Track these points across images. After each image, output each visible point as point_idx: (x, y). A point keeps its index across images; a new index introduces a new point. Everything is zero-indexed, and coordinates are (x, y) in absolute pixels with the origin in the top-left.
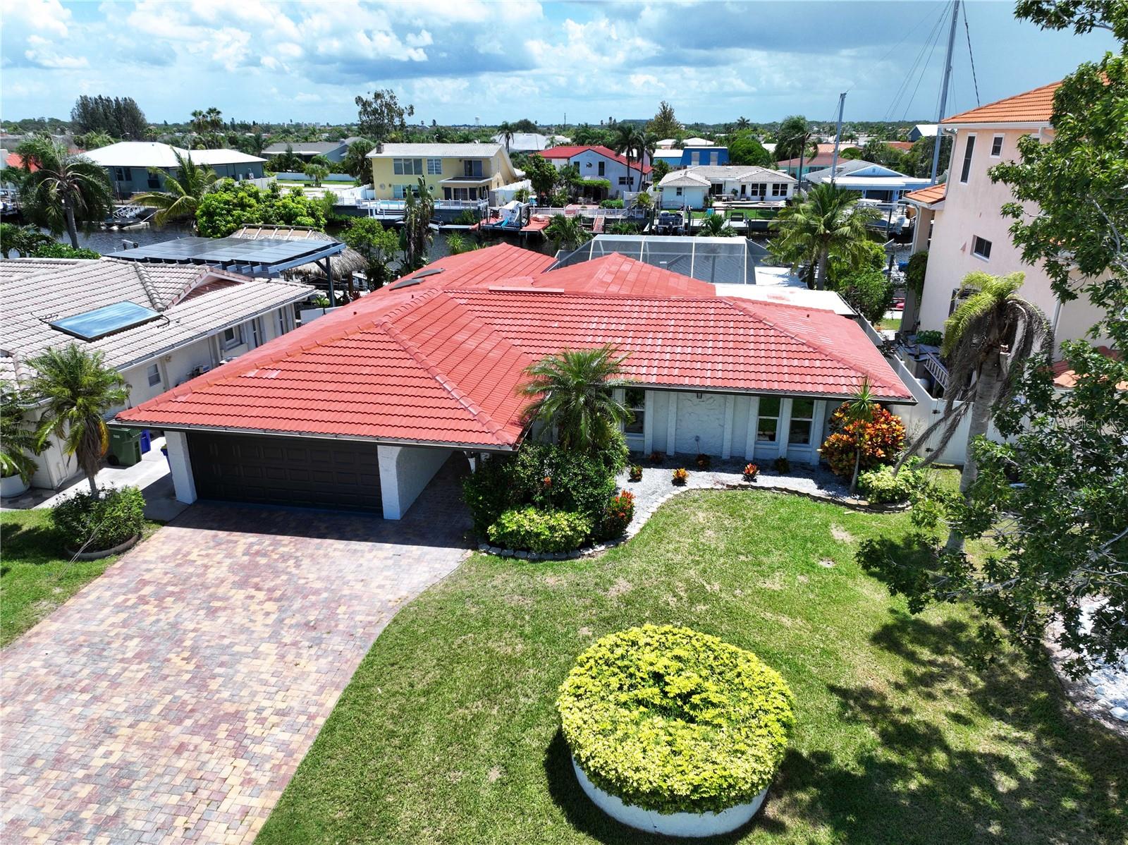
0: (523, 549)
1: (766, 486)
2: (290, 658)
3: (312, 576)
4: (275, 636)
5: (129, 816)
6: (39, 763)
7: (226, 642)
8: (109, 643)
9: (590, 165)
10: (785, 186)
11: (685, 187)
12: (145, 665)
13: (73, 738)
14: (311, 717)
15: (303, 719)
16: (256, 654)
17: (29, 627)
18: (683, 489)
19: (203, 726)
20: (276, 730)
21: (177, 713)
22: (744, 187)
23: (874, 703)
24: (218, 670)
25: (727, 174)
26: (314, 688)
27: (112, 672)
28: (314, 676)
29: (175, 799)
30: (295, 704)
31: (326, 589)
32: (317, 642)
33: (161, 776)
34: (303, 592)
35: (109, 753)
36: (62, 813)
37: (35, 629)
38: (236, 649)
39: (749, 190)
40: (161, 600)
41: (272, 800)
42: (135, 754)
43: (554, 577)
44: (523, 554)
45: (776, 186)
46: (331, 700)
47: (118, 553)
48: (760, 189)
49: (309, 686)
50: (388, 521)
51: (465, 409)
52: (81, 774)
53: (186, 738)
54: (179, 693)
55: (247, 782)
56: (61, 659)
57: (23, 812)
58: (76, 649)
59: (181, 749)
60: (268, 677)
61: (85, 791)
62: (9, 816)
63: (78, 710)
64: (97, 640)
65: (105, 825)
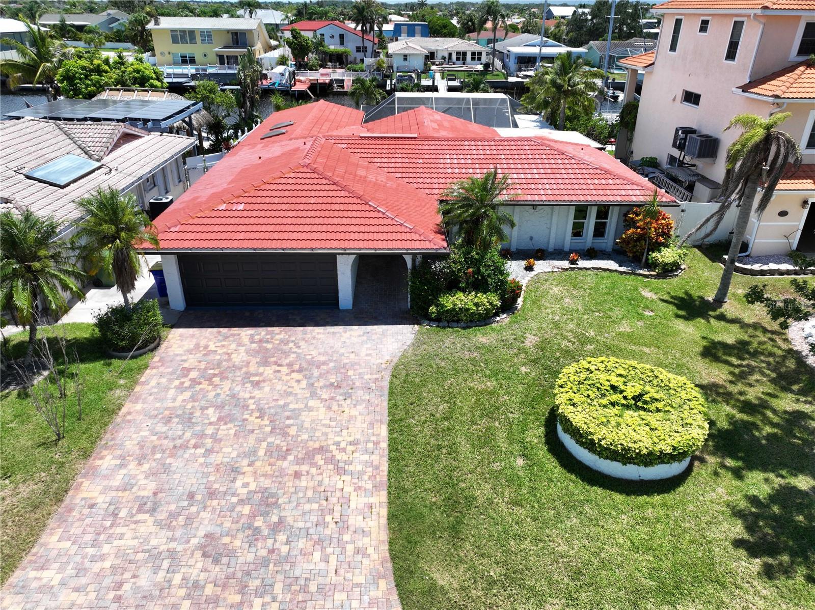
0: (453, 321)
1: (587, 267)
2: (335, 407)
3: (314, 353)
4: (314, 395)
5: (290, 520)
6: (198, 497)
7: (281, 402)
8: (191, 414)
9: (333, 37)
10: (480, 54)
11: (410, 55)
12: (230, 425)
13: (212, 478)
14: (376, 444)
15: (370, 445)
16: (309, 409)
17: (120, 409)
18: (533, 273)
19: (303, 459)
20: (356, 455)
21: (278, 453)
22: (450, 54)
23: (721, 391)
24: (289, 422)
25: (437, 44)
26: (365, 426)
27: (209, 432)
28: (360, 418)
29: (315, 506)
30: (359, 437)
31: (330, 360)
32: (347, 396)
33: (296, 493)
34: (315, 363)
35: (246, 485)
36: (240, 525)
37: (124, 410)
38: (292, 406)
39: (454, 57)
40: (209, 380)
41: (383, 496)
42: (266, 483)
43: (482, 337)
44: (455, 324)
45: (473, 54)
46: (384, 431)
47: (152, 350)
48: (462, 56)
49: (360, 424)
50: (344, 311)
51: (401, 225)
52: (235, 500)
53: (297, 468)
54: (270, 440)
55: (358, 489)
56: (161, 428)
57: (210, 529)
58: (168, 420)
59: (297, 475)
60: (327, 422)
61: (246, 510)
62: (201, 533)
63: (202, 460)
64: (179, 412)
65: (276, 528)
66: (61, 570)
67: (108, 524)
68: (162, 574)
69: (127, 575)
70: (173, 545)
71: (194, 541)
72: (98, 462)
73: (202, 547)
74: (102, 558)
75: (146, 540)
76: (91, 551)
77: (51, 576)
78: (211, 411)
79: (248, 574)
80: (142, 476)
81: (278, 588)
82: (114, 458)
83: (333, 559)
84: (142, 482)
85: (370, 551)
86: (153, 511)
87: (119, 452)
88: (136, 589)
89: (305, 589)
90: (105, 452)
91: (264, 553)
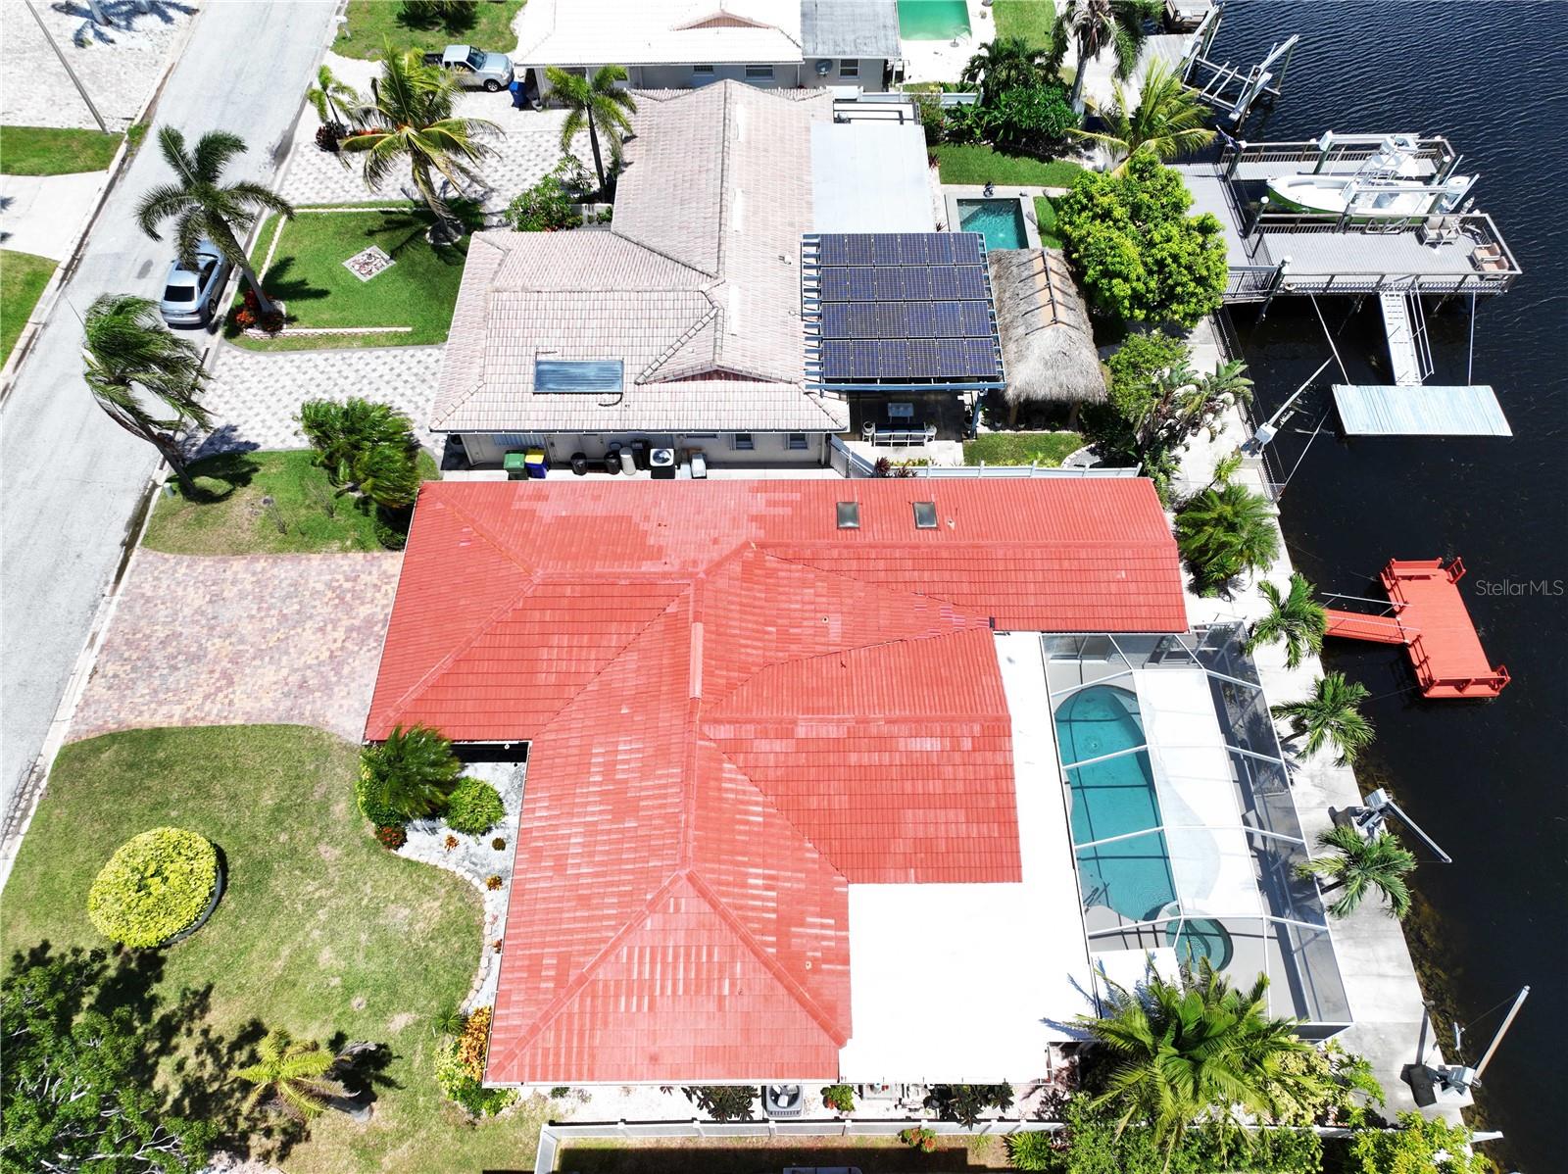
2: (274, 687)
3: (356, 664)
4: (296, 670)
5: (176, 674)
6: (212, 622)
7: (292, 650)
12: (275, 624)
13: (226, 626)
15: (225, 715)
16: (279, 670)
18: (483, 888)
20: (219, 706)
21: (236, 658)
23: (196, 1012)
24: (267, 659)
26: (248, 709)
27: (272, 613)
28: (257, 707)
29: (181, 686)
30: (237, 706)
31: (340, 678)
32: (287, 695)
34: (339, 667)
38: (284, 659)
41: (176, 722)
42: (211, 656)
49: (248, 705)
52: (204, 641)
53: (218, 670)
54: (251, 651)
55: (189, 709)
57: (185, 634)
58: (295, 585)
59: (211, 672)
60: (259, 684)
61: (193, 649)
62: (184, 631)
63: (245, 615)
65: (173, 667)
66: (184, 575)
67: (209, 584)
68: (163, 620)
69: (168, 605)
70: (180, 620)
71: (179, 629)
72: (262, 561)
73: (174, 634)
74: (185, 590)
75: (188, 606)
76: (192, 583)
77: (182, 572)
78: (296, 607)
79: (146, 660)
80: (240, 587)
81: (133, 675)
82: (263, 568)
83: (140, 700)
84: (235, 589)
85: (139, 719)
86: (210, 602)
87: (268, 568)
88: (158, 612)
89: (128, 688)
90: (270, 560)
91: (158, 664)
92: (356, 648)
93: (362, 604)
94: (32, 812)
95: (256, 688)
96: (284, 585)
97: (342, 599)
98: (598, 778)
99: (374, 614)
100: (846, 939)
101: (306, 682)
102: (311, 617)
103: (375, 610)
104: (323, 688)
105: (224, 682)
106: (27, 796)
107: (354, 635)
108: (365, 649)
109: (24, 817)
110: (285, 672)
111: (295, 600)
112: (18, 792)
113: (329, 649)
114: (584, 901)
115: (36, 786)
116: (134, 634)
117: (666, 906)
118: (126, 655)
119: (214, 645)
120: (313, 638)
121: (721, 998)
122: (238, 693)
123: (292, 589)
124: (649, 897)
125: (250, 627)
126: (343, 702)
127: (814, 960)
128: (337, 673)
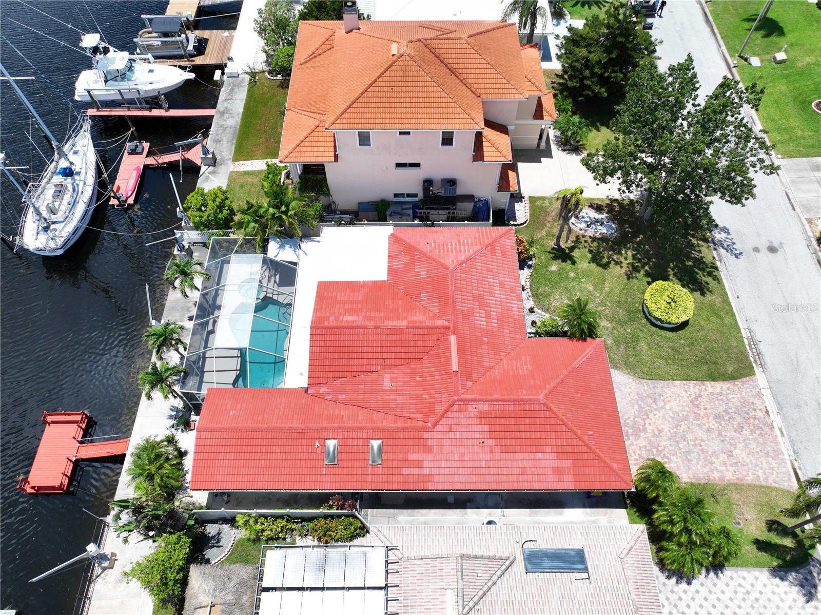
2: (669, 399)
3: (633, 411)
4: (662, 408)
5: (723, 409)
6: (722, 439)
7: (670, 420)
12: (687, 436)
13: (714, 436)
14: (684, 385)
15: (686, 386)
16: (671, 409)
20: (691, 391)
21: (697, 417)
24: (681, 415)
27: (692, 443)
28: (672, 390)
29: (716, 402)
30: (682, 391)
31: (637, 403)
32: (660, 395)
34: (641, 409)
35: (714, 425)
38: (671, 415)
40: (661, 452)
41: (707, 383)
42: (711, 418)
49: (676, 390)
52: (720, 427)
53: (702, 410)
54: (691, 420)
55: (706, 390)
56: (695, 461)
57: (733, 432)
58: (690, 460)
59: (705, 409)
60: (677, 402)
61: (723, 423)
62: (735, 434)
63: (707, 442)
64: (684, 457)
65: (728, 413)
66: (757, 471)
67: (739, 464)
68: (751, 442)
69: (754, 451)
70: (741, 441)
71: (738, 435)
72: (717, 478)
73: (739, 433)
74: (751, 461)
75: (742, 450)
76: (750, 465)
77: (760, 473)
78: (681, 446)
79: (744, 418)
80: (719, 460)
81: (746, 410)
82: (713, 474)
83: (733, 396)
84: (721, 459)
85: (727, 386)
86: (731, 452)
87: (710, 473)
88: (757, 447)
89: (744, 403)
90: (712, 478)
91: (736, 415)
92: (636, 419)
93: (645, 447)
94: (748, 347)
95: (678, 399)
96: (695, 460)
97: (657, 450)
98: (492, 313)
99: (636, 440)
100: (389, 263)
101: (654, 402)
102: (670, 439)
103: (636, 442)
104: (644, 398)
105: (696, 403)
106: (755, 354)
107: (641, 428)
108: (632, 419)
109: (750, 345)
110: (668, 407)
111: (684, 450)
112: (760, 356)
113: (651, 420)
114: (489, 270)
115: (754, 358)
116: (761, 433)
117: (457, 261)
118: (757, 422)
119: (713, 424)
120: (663, 426)
121: (435, 242)
122: (685, 397)
123: (689, 458)
124: (464, 265)
125: (700, 434)
126: (630, 390)
127: (401, 254)
128: (640, 406)
